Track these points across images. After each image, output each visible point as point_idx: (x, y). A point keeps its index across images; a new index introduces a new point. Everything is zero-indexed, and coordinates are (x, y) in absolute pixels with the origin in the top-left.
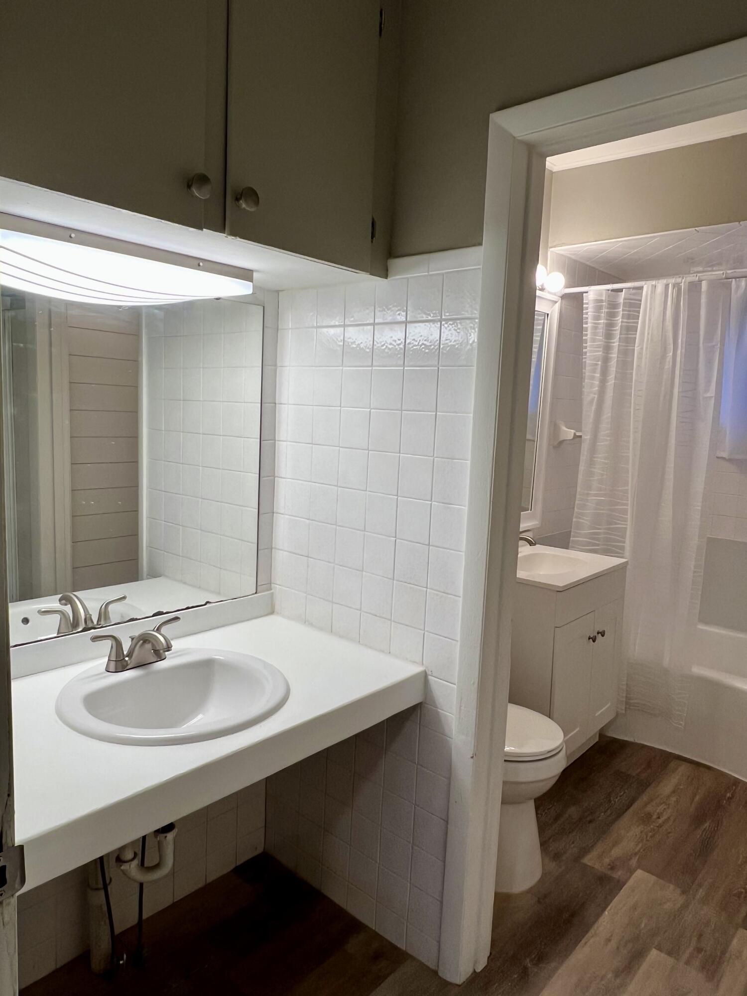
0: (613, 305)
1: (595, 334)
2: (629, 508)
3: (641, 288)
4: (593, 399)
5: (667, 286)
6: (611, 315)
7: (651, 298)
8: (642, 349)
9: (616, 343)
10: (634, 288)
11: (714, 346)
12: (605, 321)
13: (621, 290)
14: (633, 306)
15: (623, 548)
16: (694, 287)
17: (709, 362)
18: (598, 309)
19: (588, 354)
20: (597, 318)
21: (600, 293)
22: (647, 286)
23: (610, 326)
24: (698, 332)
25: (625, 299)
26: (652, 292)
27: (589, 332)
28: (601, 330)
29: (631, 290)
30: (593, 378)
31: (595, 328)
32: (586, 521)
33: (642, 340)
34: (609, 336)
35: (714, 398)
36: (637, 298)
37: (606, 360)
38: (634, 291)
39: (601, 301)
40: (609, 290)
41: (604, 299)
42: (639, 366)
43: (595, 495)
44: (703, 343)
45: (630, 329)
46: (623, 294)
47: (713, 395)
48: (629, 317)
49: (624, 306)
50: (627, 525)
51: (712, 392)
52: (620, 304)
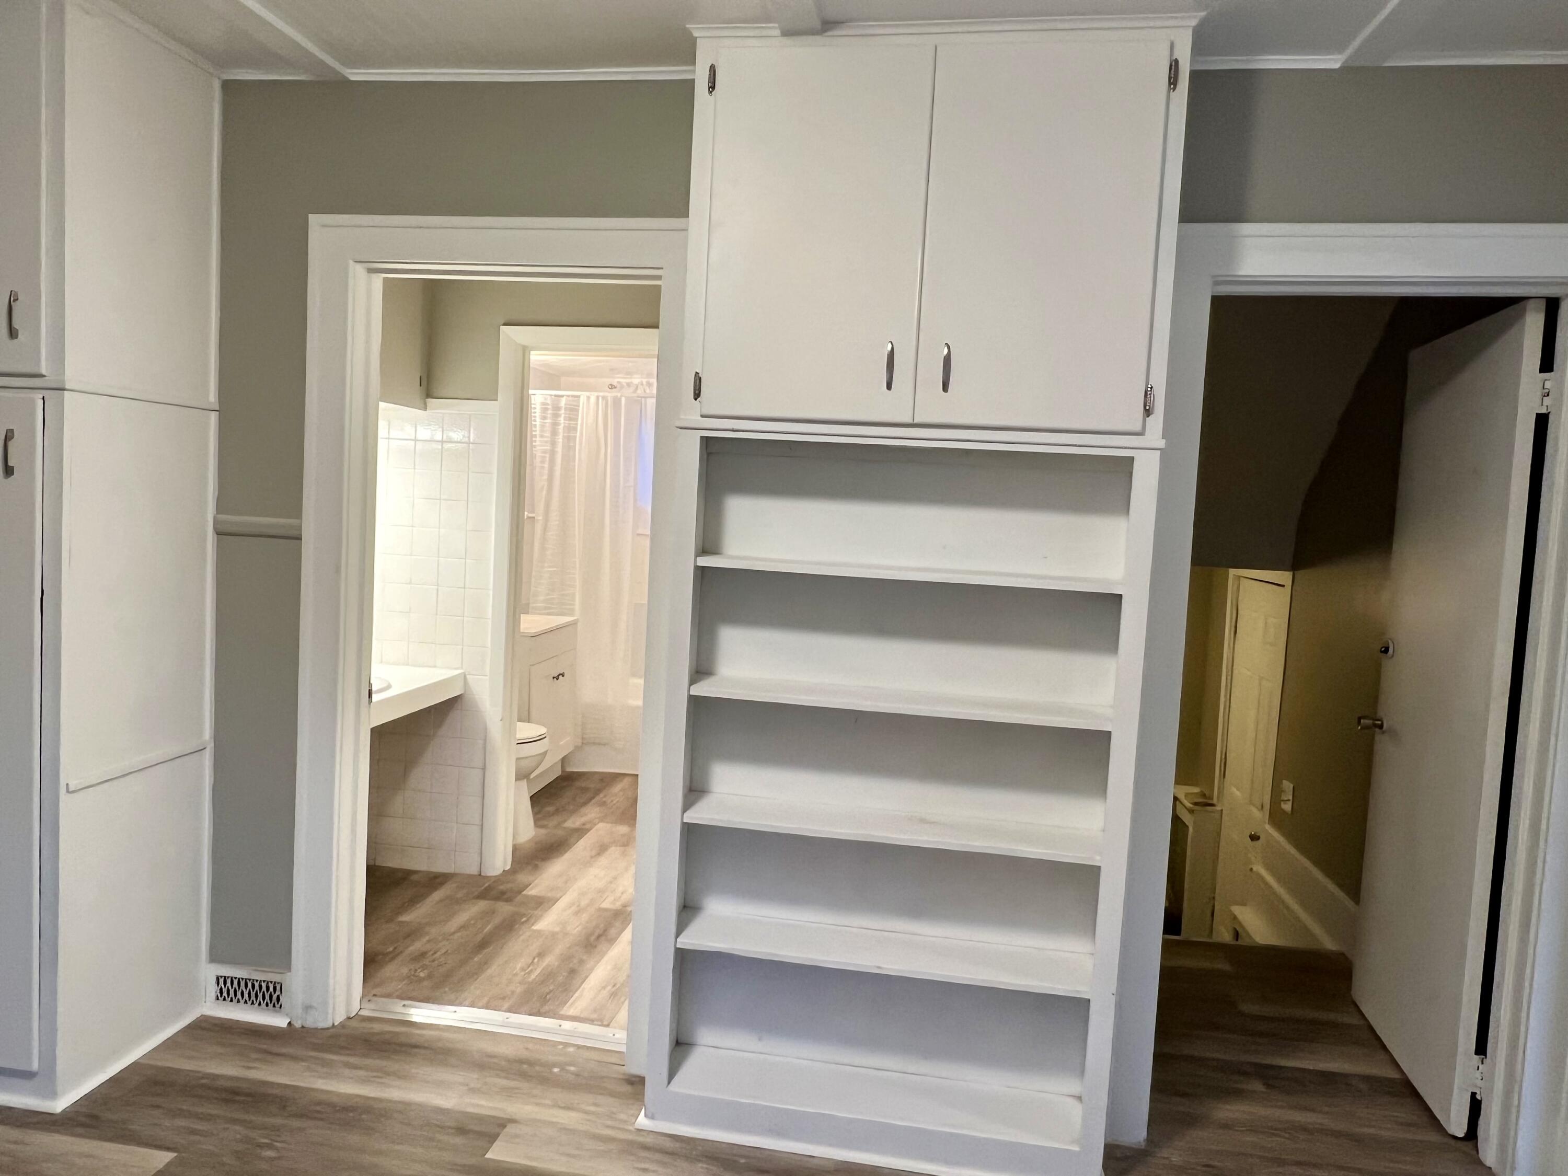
0: (557, 408)
1: (542, 431)
3: (578, 397)
4: (544, 486)
5: (598, 397)
6: (556, 416)
7: (587, 406)
8: (581, 446)
9: (560, 439)
10: (573, 396)
11: (631, 448)
12: (551, 421)
13: (562, 396)
14: (573, 410)
15: (573, 610)
16: (617, 401)
17: (628, 459)
18: (544, 410)
19: (537, 448)
20: (544, 418)
21: (545, 397)
22: (583, 395)
23: (555, 424)
25: (565, 404)
26: (587, 401)
27: (538, 428)
28: (548, 428)
29: (571, 397)
30: (542, 468)
31: (543, 426)
32: (543, 589)
33: (581, 439)
34: (554, 433)
36: (575, 403)
37: (553, 453)
38: (573, 399)
39: (547, 404)
40: (552, 396)
41: (549, 402)
42: (580, 459)
43: (549, 567)
44: (623, 445)
45: (571, 429)
46: (564, 400)
48: (570, 419)
49: (566, 409)
50: (575, 590)
52: (562, 407)
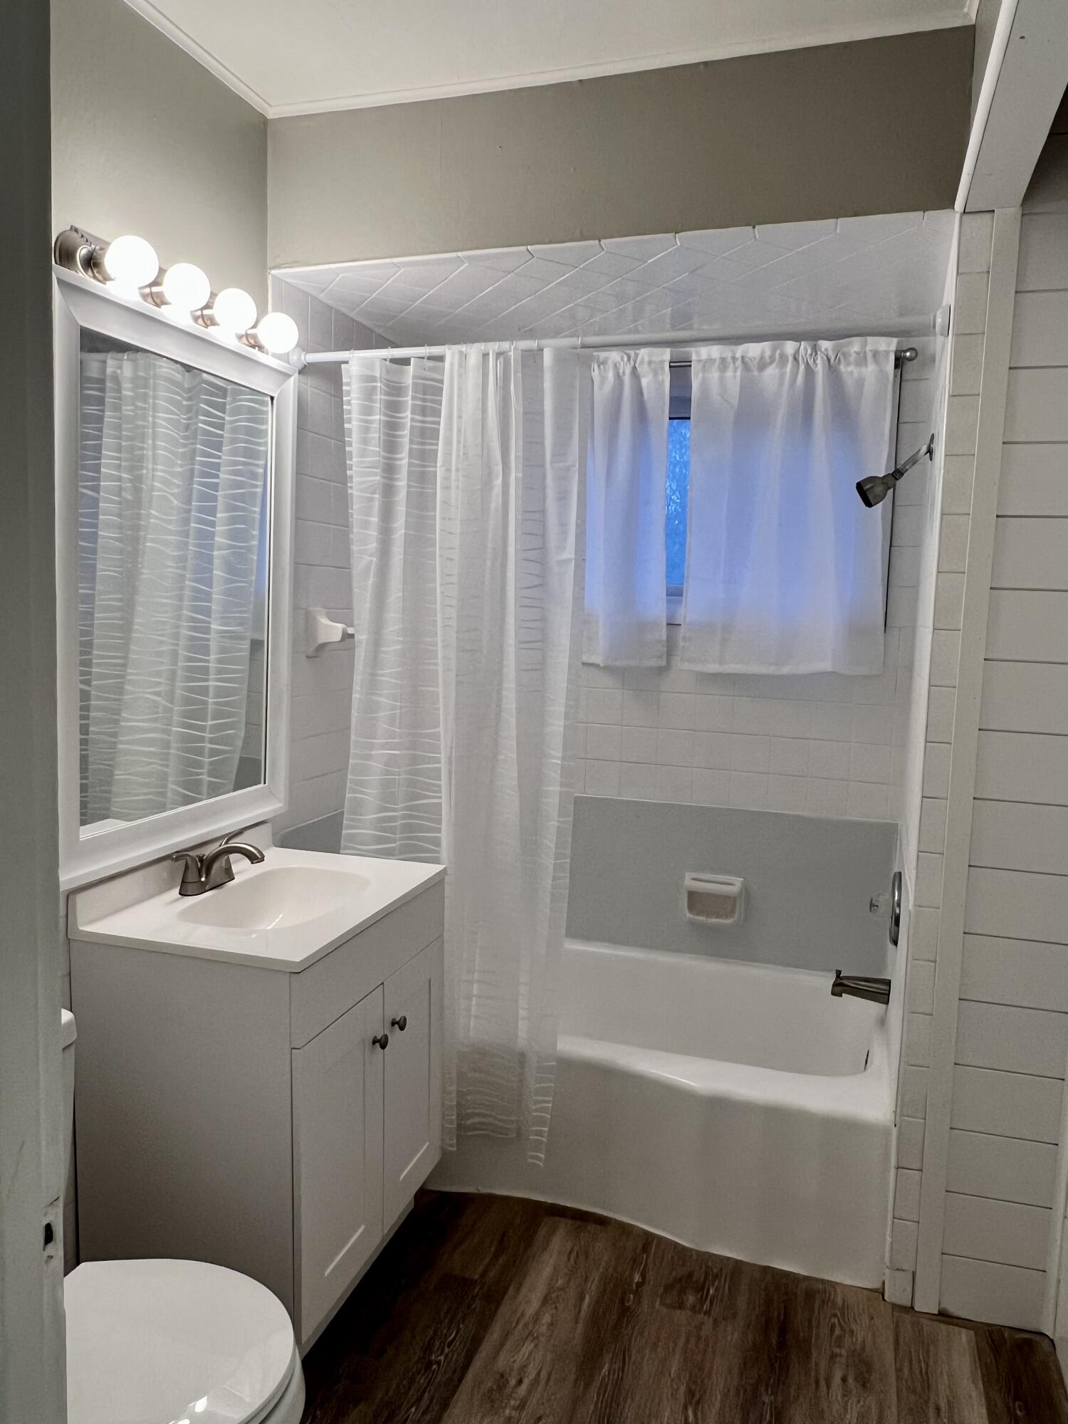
0: (395, 390)
1: (365, 441)
2: (443, 767)
3: (440, 359)
4: (368, 567)
5: (486, 355)
7: (460, 376)
8: (449, 470)
9: (403, 460)
10: (430, 358)
11: (568, 469)
13: (407, 361)
15: (437, 842)
16: (531, 359)
17: (563, 497)
18: (369, 394)
19: (354, 480)
21: (370, 364)
22: (451, 354)
23: (391, 427)
24: (542, 443)
25: (415, 377)
26: (460, 366)
27: (355, 438)
28: (376, 435)
29: (425, 360)
30: (366, 525)
31: (366, 430)
32: (371, 795)
33: (448, 454)
34: (391, 445)
35: (573, 561)
36: (436, 376)
37: (388, 491)
38: (431, 364)
39: (373, 379)
40: (385, 360)
41: (378, 375)
42: (445, 502)
43: (384, 747)
44: (552, 463)
45: (426, 434)
46: (411, 369)
47: (573, 556)
48: (425, 412)
49: (415, 390)
50: (440, 797)
51: (569, 553)
52: (407, 386)
